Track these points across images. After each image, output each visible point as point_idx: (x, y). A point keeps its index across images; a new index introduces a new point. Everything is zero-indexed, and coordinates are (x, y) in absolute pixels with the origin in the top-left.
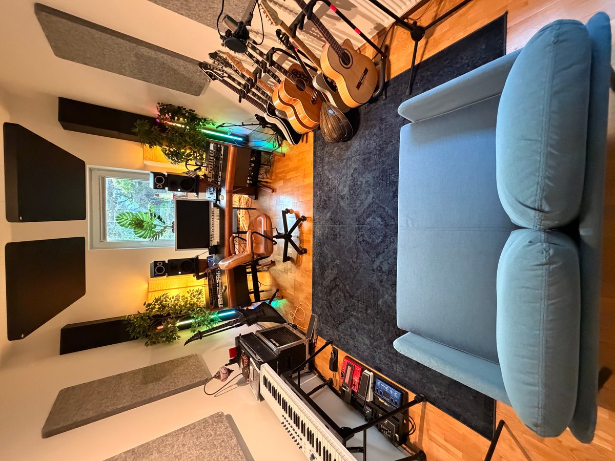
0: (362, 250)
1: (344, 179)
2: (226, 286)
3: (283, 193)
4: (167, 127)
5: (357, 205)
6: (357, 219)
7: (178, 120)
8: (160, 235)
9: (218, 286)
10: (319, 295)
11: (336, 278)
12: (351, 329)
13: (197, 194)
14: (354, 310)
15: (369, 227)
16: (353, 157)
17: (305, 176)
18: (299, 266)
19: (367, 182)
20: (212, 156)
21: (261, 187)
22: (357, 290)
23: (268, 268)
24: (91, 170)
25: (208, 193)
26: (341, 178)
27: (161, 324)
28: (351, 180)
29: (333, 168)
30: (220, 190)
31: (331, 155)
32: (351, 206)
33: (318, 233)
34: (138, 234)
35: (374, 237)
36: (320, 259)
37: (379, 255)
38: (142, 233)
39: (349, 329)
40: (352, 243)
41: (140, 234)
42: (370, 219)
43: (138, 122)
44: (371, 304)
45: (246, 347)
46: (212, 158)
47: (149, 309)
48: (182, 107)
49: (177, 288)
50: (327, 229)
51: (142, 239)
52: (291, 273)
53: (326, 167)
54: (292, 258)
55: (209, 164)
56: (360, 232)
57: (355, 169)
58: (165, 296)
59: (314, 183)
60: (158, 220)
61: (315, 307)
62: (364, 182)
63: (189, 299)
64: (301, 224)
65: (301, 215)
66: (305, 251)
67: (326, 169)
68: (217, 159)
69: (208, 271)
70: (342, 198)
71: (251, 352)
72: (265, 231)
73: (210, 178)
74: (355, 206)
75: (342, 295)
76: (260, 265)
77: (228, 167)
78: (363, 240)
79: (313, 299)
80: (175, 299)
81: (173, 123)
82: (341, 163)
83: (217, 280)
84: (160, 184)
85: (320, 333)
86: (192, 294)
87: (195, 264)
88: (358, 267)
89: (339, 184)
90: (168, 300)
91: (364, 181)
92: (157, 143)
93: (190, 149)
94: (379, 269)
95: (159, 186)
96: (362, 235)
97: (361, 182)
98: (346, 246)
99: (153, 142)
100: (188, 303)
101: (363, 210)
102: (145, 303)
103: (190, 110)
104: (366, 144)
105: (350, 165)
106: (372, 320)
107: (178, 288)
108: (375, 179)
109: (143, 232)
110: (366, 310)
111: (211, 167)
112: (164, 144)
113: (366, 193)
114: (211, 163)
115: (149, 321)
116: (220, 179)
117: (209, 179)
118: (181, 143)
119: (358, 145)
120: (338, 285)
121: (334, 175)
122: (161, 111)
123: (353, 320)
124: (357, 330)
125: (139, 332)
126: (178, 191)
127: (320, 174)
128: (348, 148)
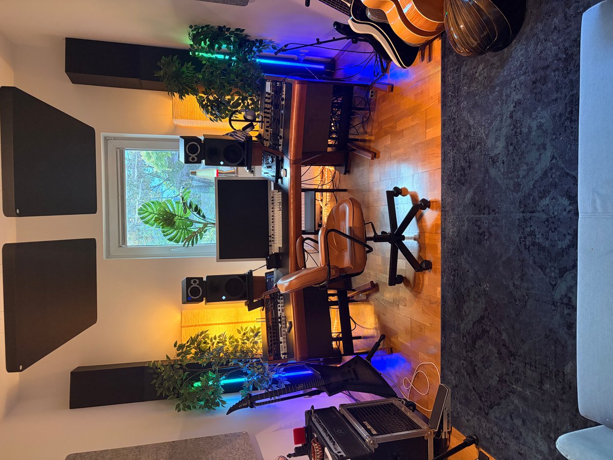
0: (531, 262)
1: (496, 123)
2: (291, 323)
3: (390, 159)
4: (204, 62)
5: (522, 173)
6: (520, 202)
7: (219, 48)
8: (199, 237)
9: (281, 322)
10: (454, 348)
11: (482, 318)
12: (511, 417)
13: (249, 168)
14: (517, 380)
15: (544, 216)
16: (513, 79)
17: (427, 124)
18: (419, 293)
19: (540, 126)
20: (269, 103)
21: (354, 150)
22: (523, 341)
23: (368, 296)
24: (106, 139)
25: (265, 166)
26: (491, 123)
27: (198, 380)
28: (510, 125)
29: (476, 105)
30: (282, 160)
31: (472, 79)
32: (510, 175)
33: (451, 231)
34: (167, 235)
35: (554, 236)
36: (454, 280)
37: (565, 272)
38: (173, 234)
39: (508, 418)
40: (512, 248)
41: (170, 236)
42: (546, 201)
43: (162, 61)
44: (551, 372)
45: (321, 430)
46: (268, 106)
47: (182, 353)
48: (225, 27)
49: (222, 324)
50: (466, 223)
51: (172, 243)
52: (405, 306)
53: (464, 104)
54: (405, 278)
55: (265, 117)
56: (527, 227)
57: (518, 103)
58: (203, 335)
59: (443, 136)
60: (195, 213)
61: (446, 372)
62: (535, 128)
63: (240, 342)
64: (422, 215)
65: (420, 198)
66: (428, 266)
67: (464, 108)
68: (277, 106)
69: (266, 296)
70: (494, 162)
71: (327, 439)
72: (350, 228)
73: (267, 140)
74: (518, 177)
75: (495, 351)
76: (354, 290)
77: (292, 119)
78: (534, 244)
79: (442, 356)
80: (218, 340)
81: (212, 54)
82: (491, 93)
83: (279, 312)
84: (194, 156)
85: (456, 422)
86: (244, 334)
87: (246, 284)
88: (524, 297)
89: (487, 136)
90: (209, 341)
91: (534, 125)
92: (190, 90)
93: (238, 93)
94: (565, 300)
95: (193, 159)
96: (532, 233)
97: (530, 128)
98: (501, 256)
99: (183, 88)
100: (239, 349)
101: (532, 183)
102: (176, 342)
103: (237, 30)
104: (539, 51)
105: (508, 96)
106: (552, 403)
107: (224, 324)
108: (557, 119)
109: (175, 232)
110: (541, 383)
111: (268, 122)
112: (200, 90)
113: (538, 150)
114: (268, 115)
115: (181, 372)
116: (281, 141)
117: (265, 142)
118: (224, 86)
119: (522, 55)
120: (488, 332)
121: (478, 118)
122: (195, 38)
123: (516, 401)
124: (524, 422)
125: (169, 388)
126: (220, 165)
127: (454, 119)
128: (503, 62)
